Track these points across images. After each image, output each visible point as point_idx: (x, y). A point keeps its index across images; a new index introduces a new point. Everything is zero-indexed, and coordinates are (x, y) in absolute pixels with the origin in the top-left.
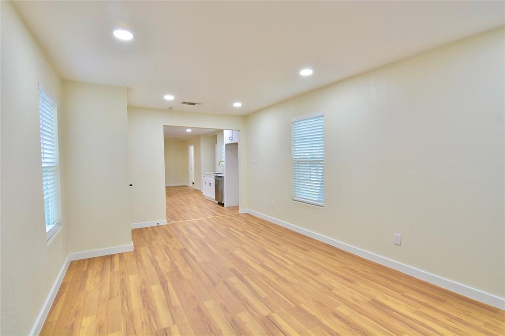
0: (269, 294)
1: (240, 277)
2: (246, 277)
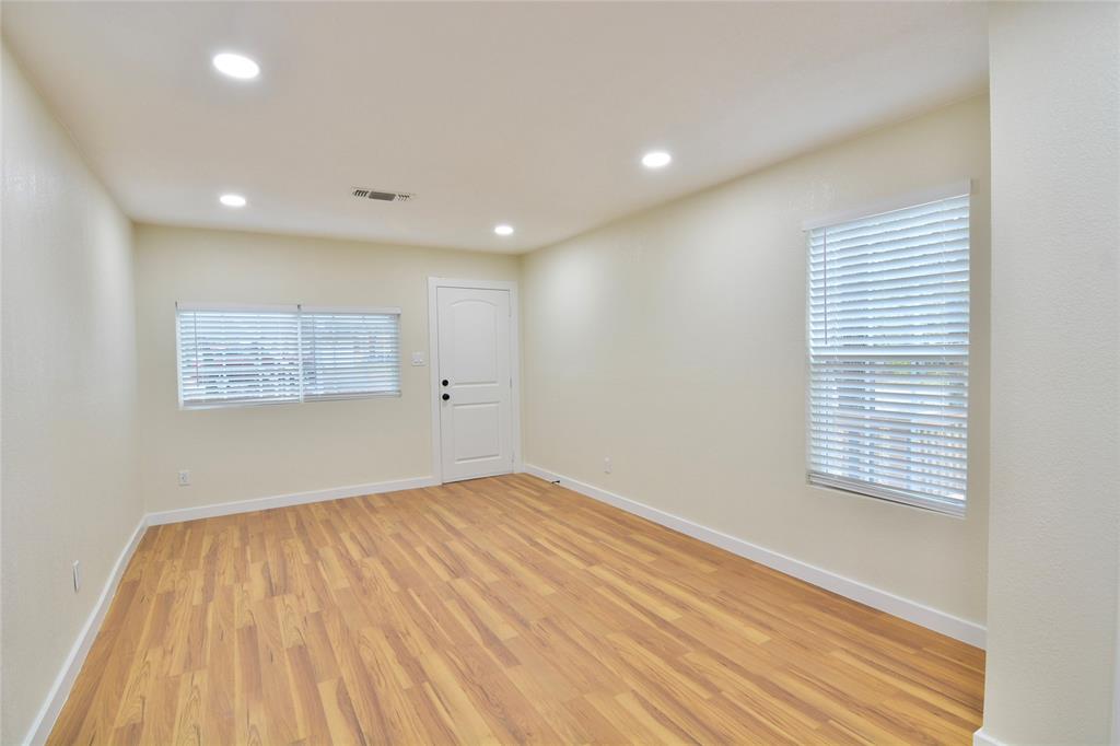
0: (442, 605)
1: (491, 639)
2: (477, 637)
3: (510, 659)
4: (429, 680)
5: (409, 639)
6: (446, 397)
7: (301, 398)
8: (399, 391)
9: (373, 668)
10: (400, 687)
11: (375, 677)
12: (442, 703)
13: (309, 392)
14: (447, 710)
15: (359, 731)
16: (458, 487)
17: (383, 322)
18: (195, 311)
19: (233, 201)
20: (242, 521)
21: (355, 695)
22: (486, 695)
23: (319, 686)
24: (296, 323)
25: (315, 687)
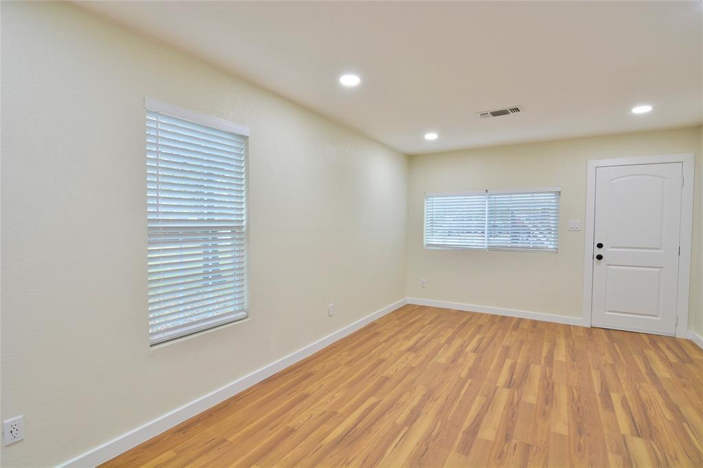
3: (466, 448)
4: (410, 427)
5: (433, 403)
6: (600, 257)
7: (486, 247)
8: (557, 249)
9: (398, 405)
10: (396, 420)
11: (392, 410)
12: (400, 441)
13: (491, 245)
14: (397, 445)
15: (357, 425)
16: (603, 331)
17: (551, 198)
18: (433, 197)
19: (431, 136)
20: (442, 312)
21: (375, 411)
22: (424, 454)
23: (372, 397)
24: (485, 201)
25: (369, 397)
